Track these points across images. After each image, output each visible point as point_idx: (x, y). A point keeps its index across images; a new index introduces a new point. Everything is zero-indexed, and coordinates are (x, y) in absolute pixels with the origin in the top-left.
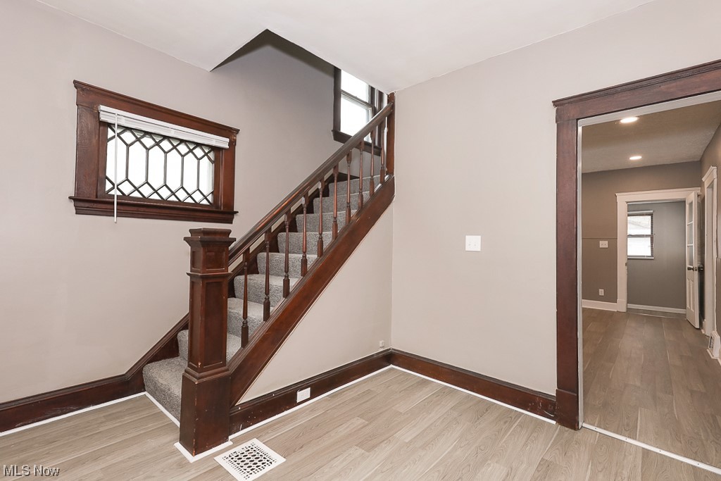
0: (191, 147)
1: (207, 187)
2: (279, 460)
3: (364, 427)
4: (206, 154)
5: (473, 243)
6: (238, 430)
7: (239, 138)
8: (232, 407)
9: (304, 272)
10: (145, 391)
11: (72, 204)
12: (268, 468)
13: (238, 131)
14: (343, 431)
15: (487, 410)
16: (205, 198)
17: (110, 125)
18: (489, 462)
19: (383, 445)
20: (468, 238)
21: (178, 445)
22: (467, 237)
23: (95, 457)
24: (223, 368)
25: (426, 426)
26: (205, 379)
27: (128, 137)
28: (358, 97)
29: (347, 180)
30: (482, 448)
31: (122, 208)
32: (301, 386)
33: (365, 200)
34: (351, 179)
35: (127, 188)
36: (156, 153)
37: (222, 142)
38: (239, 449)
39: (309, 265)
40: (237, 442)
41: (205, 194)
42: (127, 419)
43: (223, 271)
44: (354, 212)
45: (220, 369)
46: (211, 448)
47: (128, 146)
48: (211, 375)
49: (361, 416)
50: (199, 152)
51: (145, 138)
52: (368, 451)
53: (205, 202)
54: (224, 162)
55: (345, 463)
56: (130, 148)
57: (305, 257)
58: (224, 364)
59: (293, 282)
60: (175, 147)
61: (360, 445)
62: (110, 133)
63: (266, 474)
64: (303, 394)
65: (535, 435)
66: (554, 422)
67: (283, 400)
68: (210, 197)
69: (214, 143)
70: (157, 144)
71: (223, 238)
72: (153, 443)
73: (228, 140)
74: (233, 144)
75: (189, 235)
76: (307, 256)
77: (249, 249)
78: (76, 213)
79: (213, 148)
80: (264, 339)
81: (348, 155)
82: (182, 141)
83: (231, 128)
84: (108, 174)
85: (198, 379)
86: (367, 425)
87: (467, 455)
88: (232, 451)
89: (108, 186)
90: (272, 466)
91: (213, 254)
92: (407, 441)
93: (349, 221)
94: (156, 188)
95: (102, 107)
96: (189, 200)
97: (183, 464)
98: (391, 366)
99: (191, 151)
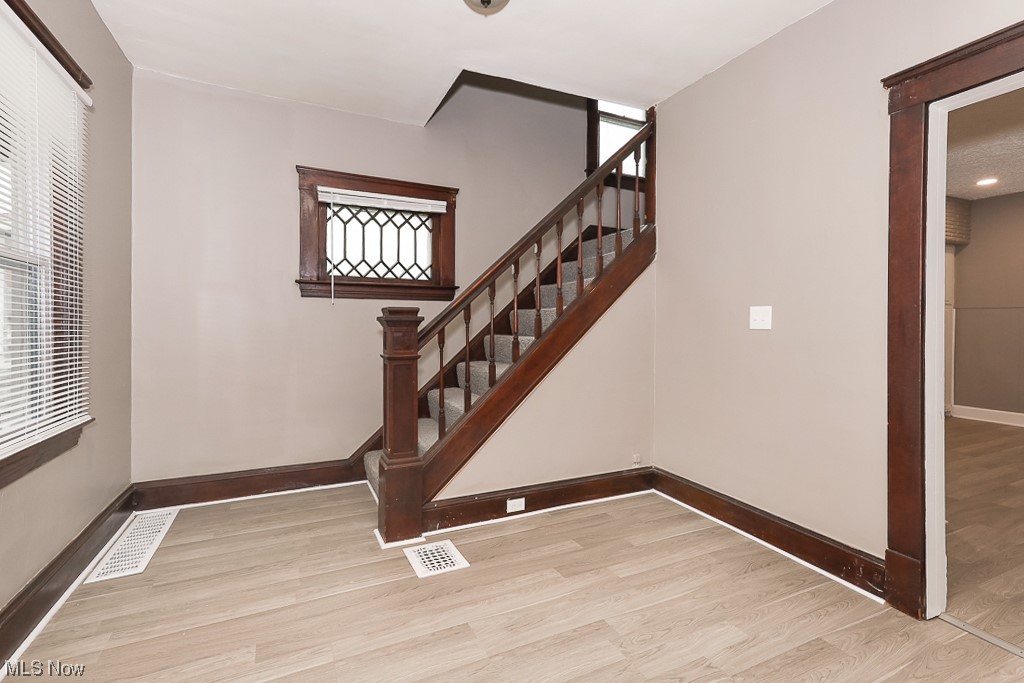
0: (407, 217)
1: (425, 260)
2: (462, 563)
3: (576, 551)
4: (423, 223)
5: (761, 317)
6: (435, 529)
7: (459, 199)
8: (427, 502)
9: (516, 357)
10: (366, 479)
11: (297, 287)
12: (448, 569)
13: (457, 191)
14: (547, 551)
15: (769, 565)
16: (423, 272)
17: (328, 205)
18: (726, 622)
19: (588, 574)
20: (754, 310)
21: (376, 531)
22: (752, 309)
23: (309, 528)
24: (414, 458)
25: (659, 566)
26: (394, 467)
27: (345, 214)
28: (627, 116)
29: (596, 237)
30: (727, 605)
31: (339, 288)
32: (515, 494)
33: (606, 262)
34: (603, 234)
35: (345, 268)
36: (372, 227)
37: (439, 207)
38: (430, 547)
39: (523, 349)
40: (429, 540)
41: (423, 268)
42: (344, 502)
43: (412, 353)
44: (588, 281)
45: (410, 459)
46: (402, 540)
47: (345, 223)
48: (402, 463)
49: (578, 540)
50: (415, 221)
51: (361, 213)
52: (567, 576)
53: (423, 278)
54: (443, 230)
55: (532, 582)
56: (348, 226)
57: (516, 339)
58: (416, 454)
59: (500, 370)
60: (390, 219)
61: (559, 569)
62: (329, 213)
63: (444, 574)
64: (516, 505)
65: (831, 609)
66: (882, 601)
67: (491, 506)
68: (428, 272)
69: (430, 209)
70: (373, 218)
71: (410, 318)
72: (356, 526)
73: (445, 203)
74: (451, 207)
75: (381, 315)
76: (520, 338)
77: (443, 329)
78: (302, 296)
79: (431, 215)
80: (462, 433)
81: (578, 205)
82: (397, 212)
83: (449, 189)
84: (329, 256)
85: (388, 465)
86: (580, 550)
87: (696, 608)
88: (422, 547)
89: (329, 267)
90: (453, 568)
91: (400, 334)
92: (621, 576)
93: (581, 293)
94: (372, 266)
95: (320, 188)
96: (407, 276)
97: (376, 548)
98: (653, 491)
99: (407, 221)
